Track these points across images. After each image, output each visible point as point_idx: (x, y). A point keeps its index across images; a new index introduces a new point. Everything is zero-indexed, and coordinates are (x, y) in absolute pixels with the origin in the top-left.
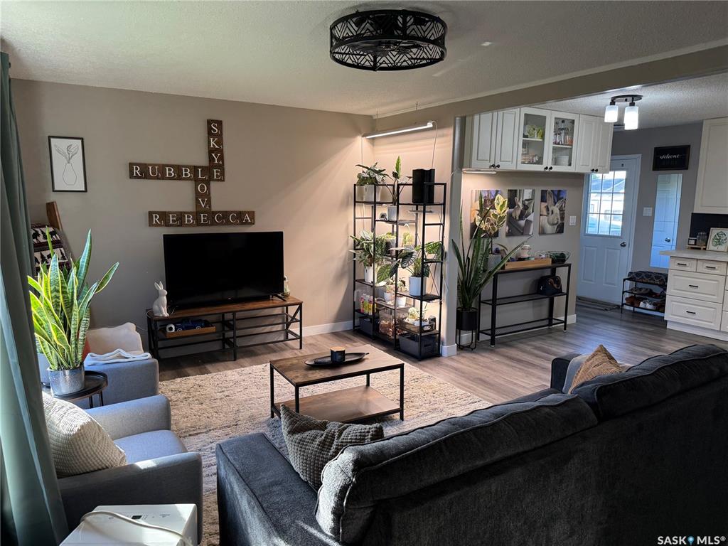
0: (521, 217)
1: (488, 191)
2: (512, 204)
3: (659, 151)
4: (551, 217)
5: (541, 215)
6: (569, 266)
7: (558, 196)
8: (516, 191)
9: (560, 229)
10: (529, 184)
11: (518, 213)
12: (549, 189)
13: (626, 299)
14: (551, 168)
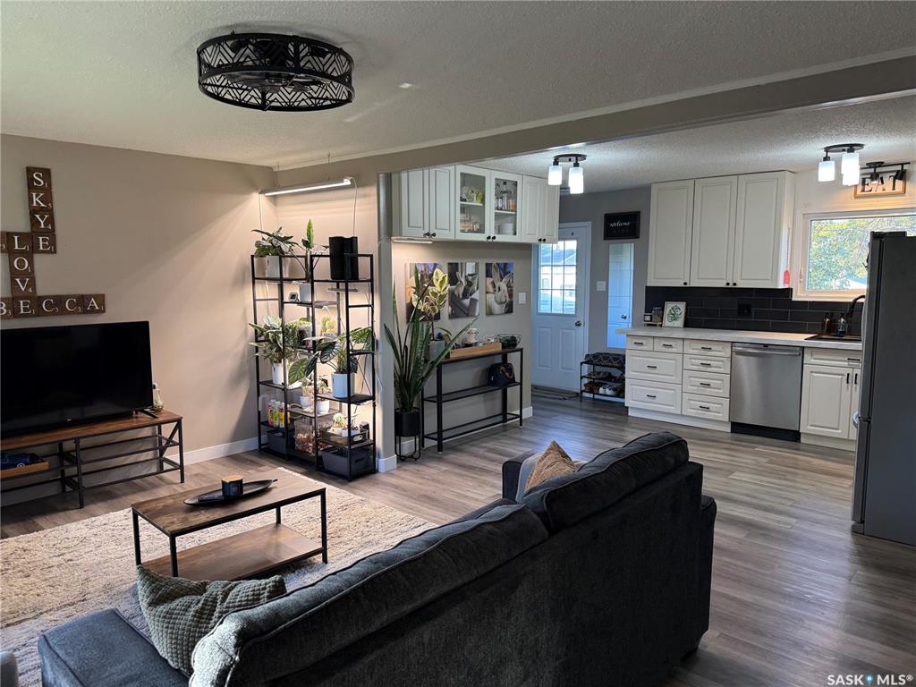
0: (465, 295)
1: (425, 264)
2: (453, 280)
3: (609, 218)
4: (498, 294)
5: (487, 293)
6: (521, 350)
7: (504, 270)
8: (457, 264)
9: (509, 309)
10: (471, 257)
11: (461, 290)
12: (494, 261)
13: (585, 385)
14: (494, 238)
